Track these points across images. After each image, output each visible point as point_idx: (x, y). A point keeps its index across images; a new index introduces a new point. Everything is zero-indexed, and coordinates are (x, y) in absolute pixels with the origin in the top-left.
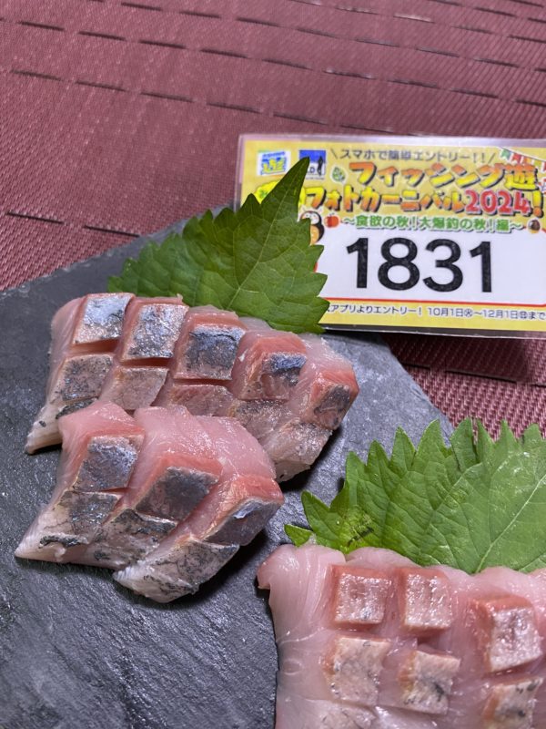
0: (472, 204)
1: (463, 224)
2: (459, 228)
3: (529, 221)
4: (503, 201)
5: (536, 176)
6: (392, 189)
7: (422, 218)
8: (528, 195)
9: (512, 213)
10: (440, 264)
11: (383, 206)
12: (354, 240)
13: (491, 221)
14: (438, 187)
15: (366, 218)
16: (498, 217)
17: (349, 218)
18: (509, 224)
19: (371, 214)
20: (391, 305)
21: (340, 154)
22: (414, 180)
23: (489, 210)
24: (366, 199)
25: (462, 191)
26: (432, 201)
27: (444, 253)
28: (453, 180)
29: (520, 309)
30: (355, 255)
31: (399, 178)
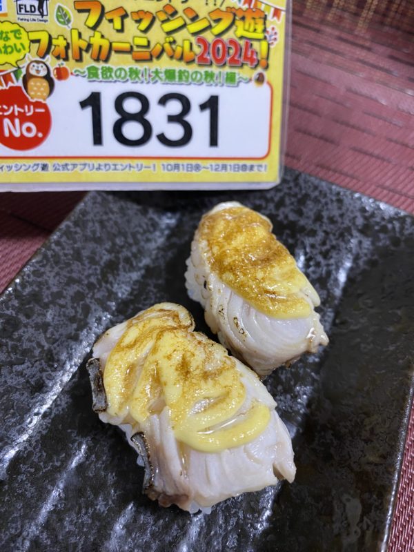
0: (203, 55)
1: (194, 76)
2: (190, 80)
3: (254, 74)
4: (232, 52)
5: (265, 24)
6: (120, 36)
7: (154, 70)
8: (256, 45)
9: (240, 65)
10: (172, 119)
11: (114, 56)
12: (85, 95)
13: (220, 72)
14: (169, 33)
15: (97, 69)
16: (227, 69)
17: (79, 69)
18: (237, 77)
19: (100, 65)
20: (126, 162)
22: (144, 25)
23: (218, 61)
24: (95, 48)
25: (193, 40)
26: (163, 50)
27: (175, 107)
28: (184, 25)
29: (241, 163)
30: (89, 110)
31: (129, 22)
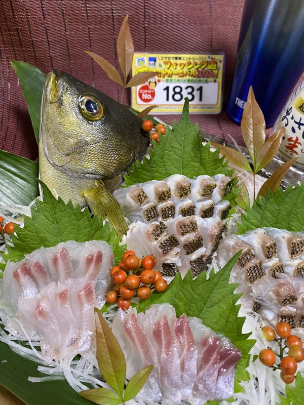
0: (198, 75)
1: (196, 81)
2: (194, 82)
3: (213, 79)
4: (207, 73)
5: (217, 65)
6: (175, 70)
7: (184, 79)
8: (214, 71)
9: (209, 77)
10: (189, 93)
11: (173, 76)
12: (165, 87)
13: (203, 80)
14: (189, 69)
16: (205, 79)
17: (164, 80)
18: (208, 81)
19: (169, 79)
20: (175, 106)
21: (161, 58)
22: (182, 67)
23: (203, 76)
24: (168, 74)
25: (196, 70)
26: (187, 74)
27: (190, 90)
28: (193, 67)
29: (209, 106)
30: (166, 91)
31: (178, 67)
